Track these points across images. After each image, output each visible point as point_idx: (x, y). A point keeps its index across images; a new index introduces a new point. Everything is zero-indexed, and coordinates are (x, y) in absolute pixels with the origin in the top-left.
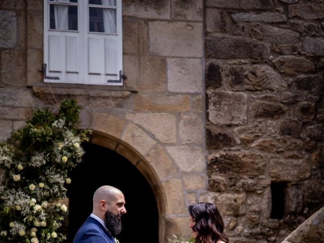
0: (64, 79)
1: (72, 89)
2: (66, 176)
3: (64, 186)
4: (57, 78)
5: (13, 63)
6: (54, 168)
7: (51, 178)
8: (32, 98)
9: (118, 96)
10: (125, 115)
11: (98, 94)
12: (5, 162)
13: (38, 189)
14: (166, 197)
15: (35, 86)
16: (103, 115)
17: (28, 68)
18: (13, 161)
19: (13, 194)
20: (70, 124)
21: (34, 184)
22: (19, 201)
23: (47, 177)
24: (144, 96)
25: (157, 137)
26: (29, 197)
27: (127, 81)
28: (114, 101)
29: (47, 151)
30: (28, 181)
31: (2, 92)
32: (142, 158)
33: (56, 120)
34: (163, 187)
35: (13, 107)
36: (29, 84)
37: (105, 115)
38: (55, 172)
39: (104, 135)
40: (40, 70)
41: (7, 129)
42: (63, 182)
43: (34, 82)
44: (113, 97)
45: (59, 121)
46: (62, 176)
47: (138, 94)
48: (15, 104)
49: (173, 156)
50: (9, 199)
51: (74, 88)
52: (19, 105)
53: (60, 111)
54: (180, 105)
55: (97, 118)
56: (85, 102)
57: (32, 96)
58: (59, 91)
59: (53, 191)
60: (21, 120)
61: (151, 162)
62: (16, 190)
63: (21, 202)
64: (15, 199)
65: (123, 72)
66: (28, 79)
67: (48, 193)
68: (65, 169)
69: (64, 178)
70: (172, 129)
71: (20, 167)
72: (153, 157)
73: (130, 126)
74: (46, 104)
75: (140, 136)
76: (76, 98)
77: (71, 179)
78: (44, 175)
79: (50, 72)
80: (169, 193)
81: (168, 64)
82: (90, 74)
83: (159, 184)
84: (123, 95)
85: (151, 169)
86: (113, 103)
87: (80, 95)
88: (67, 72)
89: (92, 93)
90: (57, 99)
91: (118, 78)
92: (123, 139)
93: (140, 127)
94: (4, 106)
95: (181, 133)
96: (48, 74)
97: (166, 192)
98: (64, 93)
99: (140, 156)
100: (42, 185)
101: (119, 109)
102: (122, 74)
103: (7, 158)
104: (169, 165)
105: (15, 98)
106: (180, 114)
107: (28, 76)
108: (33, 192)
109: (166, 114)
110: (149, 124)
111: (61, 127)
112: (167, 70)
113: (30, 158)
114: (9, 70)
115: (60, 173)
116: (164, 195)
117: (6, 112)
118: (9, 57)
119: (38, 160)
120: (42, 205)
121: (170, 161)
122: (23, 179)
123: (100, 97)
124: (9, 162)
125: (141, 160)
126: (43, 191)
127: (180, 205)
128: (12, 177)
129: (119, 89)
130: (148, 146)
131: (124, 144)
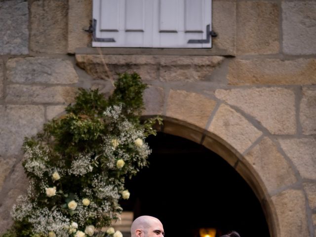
0: (122, 41)
1: (134, 56)
2: (122, 187)
3: (119, 203)
4: (113, 40)
5: (48, 20)
6: (105, 176)
7: (100, 191)
8: (74, 71)
9: (204, 64)
10: (214, 92)
11: (173, 62)
12: (36, 169)
13: (80, 208)
14: (277, 220)
15: (78, 54)
16: (181, 93)
17: (70, 27)
18: (47, 167)
19: (46, 215)
20: (129, 111)
21: (76, 201)
22: (54, 225)
23: (95, 190)
24: (244, 61)
25: (264, 124)
26: (68, 220)
27: (217, 41)
28: (198, 71)
29: (95, 152)
30: (66, 196)
31: (31, 63)
32: (241, 159)
33: (109, 107)
34: (273, 204)
35: (47, 85)
36: (71, 50)
37: (184, 92)
38: (106, 182)
39: (181, 123)
40: (87, 29)
41: (37, 118)
42: (118, 197)
43: (78, 46)
44: (196, 65)
45: (112, 107)
46: (116, 188)
47: (236, 60)
48: (50, 80)
49: (289, 155)
50: (39, 223)
51: (137, 54)
52: (56, 82)
53: (116, 91)
54: (302, 74)
55: (172, 98)
56: (153, 75)
57: (75, 69)
58: (115, 60)
59: (103, 210)
60: (58, 104)
61: (254, 164)
62: (50, 210)
63: (57, 226)
64: (48, 223)
65: (212, 27)
66: (69, 43)
67: (95, 213)
68: (121, 176)
69: (119, 190)
70: (288, 112)
71: (56, 176)
72: (257, 157)
73: (223, 108)
74: (94, 79)
75: (237, 124)
76: (139, 68)
77: (129, 191)
78: (90, 187)
79: (102, 31)
80: (283, 213)
81: (284, 11)
82: (161, 32)
83: (267, 199)
84: (212, 62)
85: (255, 175)
86: (196, 75)
87: (146, 64)
88: (127, 31)
89: (163, 61)
90: (111, 71)
91: (204, 36)
92: (211, 129)
93: (238, 110)
94: (34, 84)
95: (302, 118)
96: (98, 35)
97: (278, 212)
98: (123, 62)
99: (238, 155)
100: (86, 202)
101: (206, 83)
102: (211, 30)
103: (38, 164)
104: (283, 168)
105: (49, 72)
106: (301, 88)
107: (69, 39)
108: (74, 212)
109: (279, 88)
110: (252, 105)
111: (116, 117)
112: (282, 20)
113: (71, 162)
114: (42, 31)
115: (114, 183)
116: (274, 216)
117: (37, 93)
118: (42, 12)
119: (82, 165)
120: (86, 231)
121: (285, 163)
122: (59, 194)
123: (175, 66)
124: (40, 169)
125: (240, 160)
126: (88, 210)
127: (300, 232)
128: (45, 191)
129: (205, 52)
130: (250, 140)
131: (213, 137)
